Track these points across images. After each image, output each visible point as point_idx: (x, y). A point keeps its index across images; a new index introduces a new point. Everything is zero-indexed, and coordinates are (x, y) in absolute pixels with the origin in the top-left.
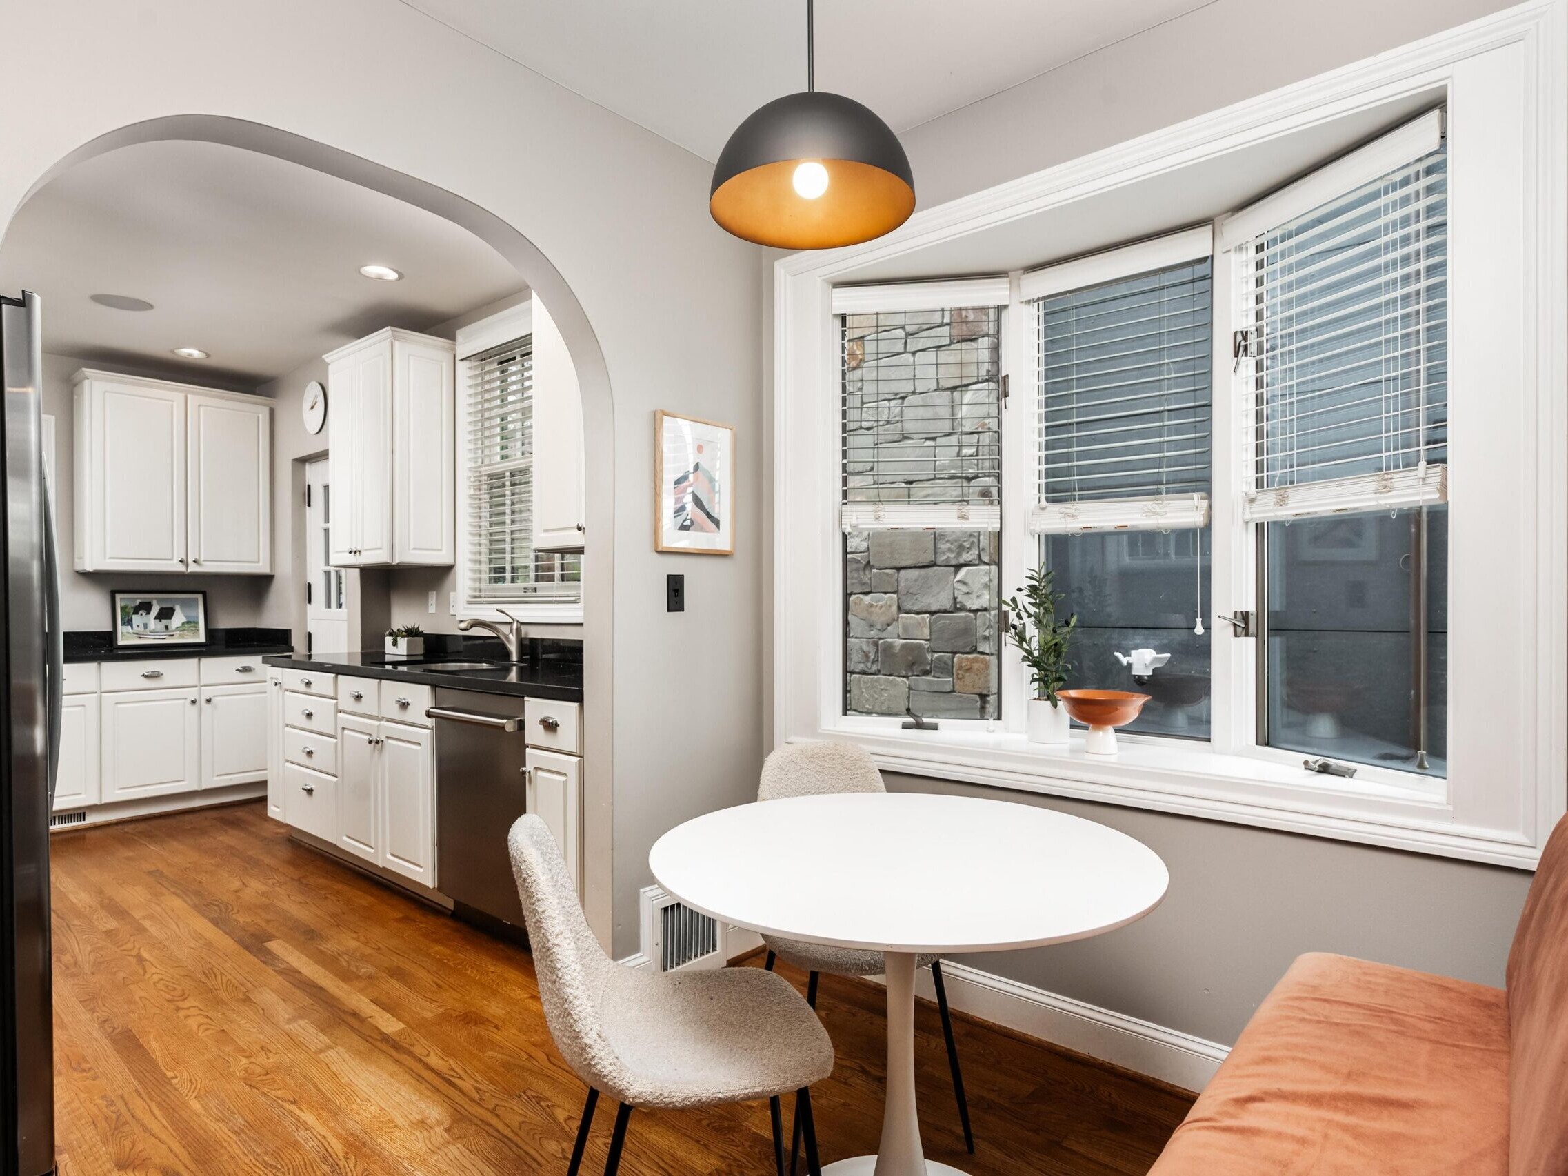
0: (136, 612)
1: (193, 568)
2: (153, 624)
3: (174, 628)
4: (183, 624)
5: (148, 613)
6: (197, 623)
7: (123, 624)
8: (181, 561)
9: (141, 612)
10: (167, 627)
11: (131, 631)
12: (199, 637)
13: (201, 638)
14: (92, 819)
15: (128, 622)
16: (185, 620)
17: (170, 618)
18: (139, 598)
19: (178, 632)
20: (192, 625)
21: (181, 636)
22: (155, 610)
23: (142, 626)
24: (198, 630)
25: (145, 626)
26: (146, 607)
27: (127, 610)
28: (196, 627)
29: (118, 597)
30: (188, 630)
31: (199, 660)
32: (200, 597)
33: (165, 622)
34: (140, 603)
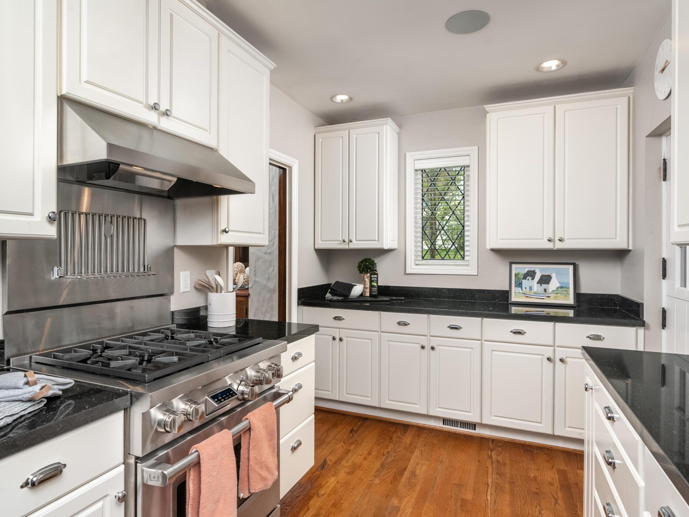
0: (525, 278)
1: (559, 245)
2: (536, 287)
3: (550, 291)
4: (557, 288)
5: (533, 279)
6: (569, 288)
7: (516, 286)
8: (549, 240)
9: (528, 278)
10: (545, 290)
11: (521, 291)
12: (569, 300)
13: (571, 300)
14: (479, 432)
15: (519, 285)
16: (559, 285)
17: (548, 283)
18: (527, 268)
19: (553, 295)
20: (565, 289)
21: (556, 298)
22: (538, 277)
23: (528, 288)
24: (569, 294)
25: (531, 288)
26: (531, 274)
27: (519, 276)
28: (567, 291)
29: (514, 266)
30: (561, 293)
31: (555, 324)
32: (571, 268)
33: (544, 286)
34: (528, 271)
